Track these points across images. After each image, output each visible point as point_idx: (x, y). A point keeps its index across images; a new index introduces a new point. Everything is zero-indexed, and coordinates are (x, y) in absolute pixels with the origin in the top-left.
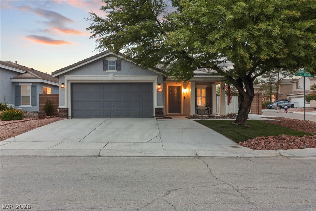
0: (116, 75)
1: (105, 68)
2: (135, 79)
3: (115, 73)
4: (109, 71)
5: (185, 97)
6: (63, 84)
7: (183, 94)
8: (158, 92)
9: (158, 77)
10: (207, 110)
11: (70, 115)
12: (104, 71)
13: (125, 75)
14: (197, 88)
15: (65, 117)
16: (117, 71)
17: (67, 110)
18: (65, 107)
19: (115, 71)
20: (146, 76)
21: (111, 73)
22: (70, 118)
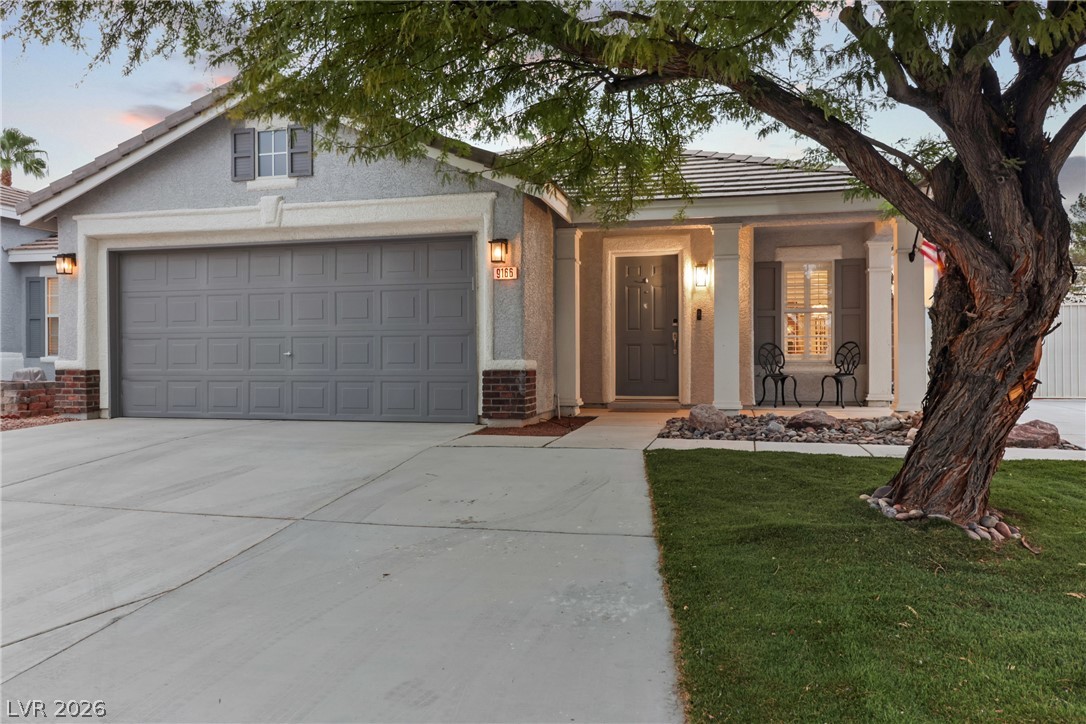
0: (293, 200)
1: (245, 168)
2: (380, 219)
3: (289, 189)
4: (261, 182)
5: (699, 311)
6: (72, 258)
7: (688, 294)
8: (496, 283)
9: (494, 204)
10: (837, 378)
11: (105, 401)
12: (239, 186)
13: (334, 199)
14: (786, 266)
15: (80, 412)
16: (293, 181)
17: (92, 377)
18: (79, 363)
19: (285, 181)
20: (433, 198)
21: (267, 192)
22: (106, 414)
